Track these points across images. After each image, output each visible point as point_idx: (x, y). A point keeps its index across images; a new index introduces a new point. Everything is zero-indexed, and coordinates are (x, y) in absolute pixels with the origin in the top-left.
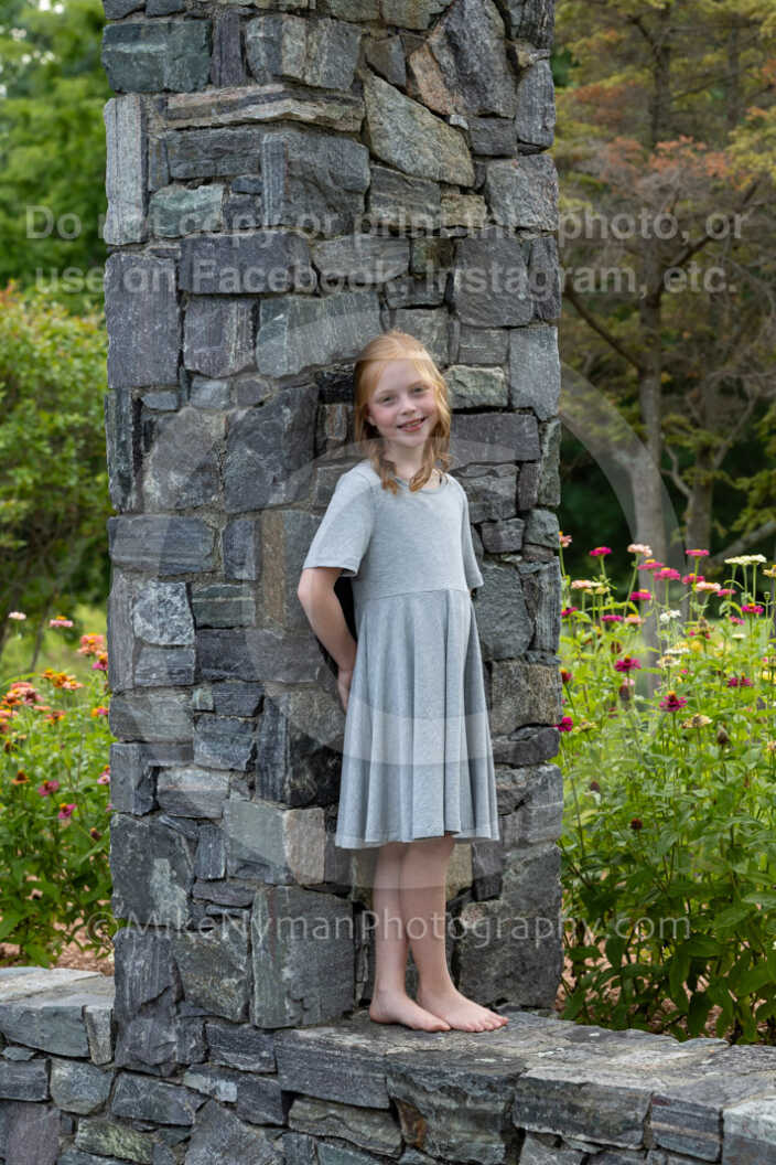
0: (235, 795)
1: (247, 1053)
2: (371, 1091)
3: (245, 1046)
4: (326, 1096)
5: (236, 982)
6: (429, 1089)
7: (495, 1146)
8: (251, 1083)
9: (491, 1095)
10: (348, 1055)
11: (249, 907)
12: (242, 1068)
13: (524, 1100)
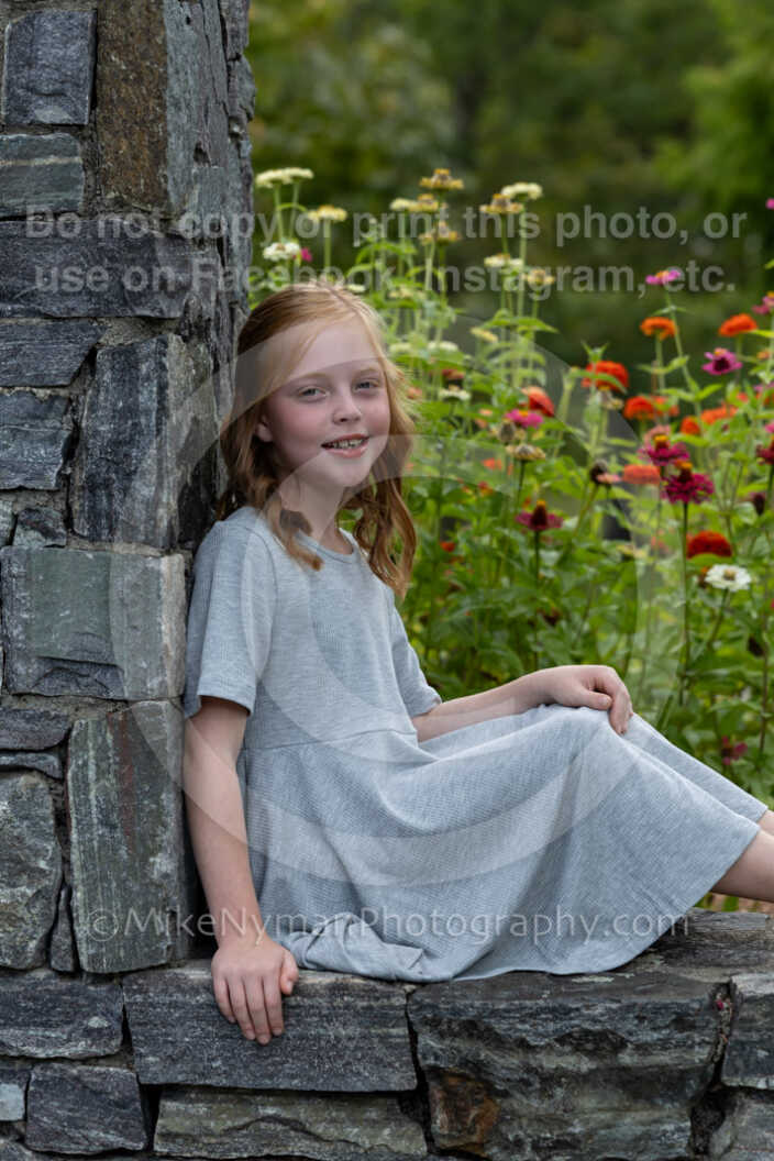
0: (28, 540)
1: (47, 1025)
2: (379, 1061)
3: (42, 1013)
4: (267, 1083)
5: (30, 892)
6: (532, 1040)
7: (670, 1127)
8: (61, 1079)
9: (678, 1036)
10: (323, 1002)
11: (62, 747)
12: (40, 1053)
13: (755, 1036)
